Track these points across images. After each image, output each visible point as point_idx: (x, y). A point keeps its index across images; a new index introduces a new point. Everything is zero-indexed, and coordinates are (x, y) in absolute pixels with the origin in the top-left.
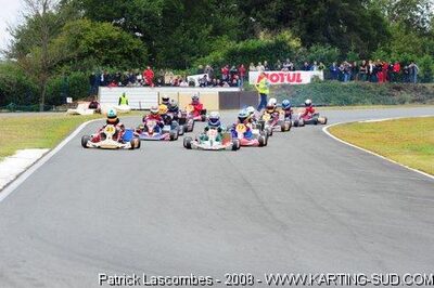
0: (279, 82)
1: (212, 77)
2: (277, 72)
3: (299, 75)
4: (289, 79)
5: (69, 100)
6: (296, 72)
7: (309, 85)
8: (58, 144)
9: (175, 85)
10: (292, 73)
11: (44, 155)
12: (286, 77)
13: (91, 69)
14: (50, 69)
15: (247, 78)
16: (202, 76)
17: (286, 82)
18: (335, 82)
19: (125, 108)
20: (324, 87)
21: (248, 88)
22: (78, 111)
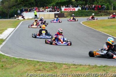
0: (70, 11)
1: (52, 9)
2: (69, 8)
3: (75, 9)
4: (72, 10)
5: (15, 16)
6: (74, 8)
7: (77, 11)
8: (17, 27)
9: (43, 11)
10: (73, 8)
11: (14, 30)
12: (71, 9)
13: (21, 7)
14: (10, 8)
15: (61, 10)
16: (49, 9)
17: (71, 10)
18: (84, 10)
19: (31, 18)
20: (81, 12)
21: (61, 12)
22: (19, 18)
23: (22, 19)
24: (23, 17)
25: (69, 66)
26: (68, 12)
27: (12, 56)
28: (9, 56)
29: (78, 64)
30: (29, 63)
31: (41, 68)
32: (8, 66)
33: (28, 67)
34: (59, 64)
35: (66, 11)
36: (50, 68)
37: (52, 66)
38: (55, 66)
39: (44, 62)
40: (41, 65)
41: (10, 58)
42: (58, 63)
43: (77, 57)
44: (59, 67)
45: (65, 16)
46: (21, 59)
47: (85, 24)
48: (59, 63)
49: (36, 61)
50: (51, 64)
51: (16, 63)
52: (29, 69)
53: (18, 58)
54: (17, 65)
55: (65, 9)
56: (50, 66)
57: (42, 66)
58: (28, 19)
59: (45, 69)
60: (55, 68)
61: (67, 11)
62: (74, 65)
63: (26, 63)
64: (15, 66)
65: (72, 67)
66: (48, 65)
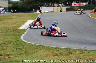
5: (34, 10)
8: (35, 19)
11: (33, 21)
17: (80, 5)
19: (47, 11)
20: (88, 6)
22: (37, 12)
23: (40, 12)
25: (82, 51)
26: (77, 6)
27: (33, 44)
28: (31, 43)
29: (89, 50)
30: (48, 49)
31: (58, 53)
32: (31, 52)
33: (47, 53)
34: (74, 50)
36: (66, 53)
37: (67, 52)
39: (60, 48)
40: (59, 51)
41: (32, 45)
42: (72, 49)
43: (88, 44)
44: (73, 52)
45: (75, 10)
46: (41, 46)
48: (74, 49)
49: (53, 47)
50: (66, 50)
51: (37, 49)
52: (48, 54)
53: (39, 45)
55: (75, 4)
56: (66, 52)
58: (45, 13)
59: (62, 54)
60: (71, 53)
62: (86, 50)
63: (45, 49)
64: (37, 52)
65: (85, 52)
66: (64, 50)
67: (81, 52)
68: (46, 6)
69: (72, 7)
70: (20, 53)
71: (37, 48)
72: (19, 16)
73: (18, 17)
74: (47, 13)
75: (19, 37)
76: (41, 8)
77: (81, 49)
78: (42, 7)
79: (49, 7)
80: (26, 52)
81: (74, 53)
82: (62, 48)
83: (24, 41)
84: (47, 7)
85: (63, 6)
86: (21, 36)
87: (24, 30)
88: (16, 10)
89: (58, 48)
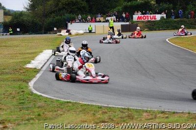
0: (146, 20)
4: (151, 18)
5: (55, 29)
6: (154, 15)
7: (160, 21)
12: (149, 18)
14: (46, 15)
15: (132, 18)
17: (149, 19)
19: (81, 32)
20: (166, 22)
21: (133, 22)
22: (61, 34)
23: (67, 34)
24: (68, 31)
26: (143, 22)
27: (55, 98)
28: (50, 97)
29: (169, 112)
30: (85, 109)
32: (49, 115)
33: (82, 117)
34: (137, 111)
35: (140, 20)
36: (121, 118)
37: (124, 115)
38: (129, 115)
39: (110, 107)
40: (106, 113)
41: (52, 101)
42: (133, 109)
43: (165, 99)
44: (136, 117)
46: (69, 102)
47: (175, 43)
48: (136, 109)
49: (95, 106)
50: (122, 110)
51: (62, 109)
52: (85, 120)
53: (65, 100)
54: (64, 112)
55: (139, 18)
56: (121, 115)
57: (108, 115)
58: (77, 34)
59: (113, 120)
60: (131, 117)
61: (142, 20)
62: (163, 112)
63: (78, 110)
64: (61, 115)
65: (159, 117)
66: (118, 112)
67: (153, 115)
68: (81, 21)
69: (132, 23)
70: (27, 117)
71: (62, 107)
72: (26, 41)
73: (24, 44)
74: (82, 34)
75: (24, 84)
76: (69, 24)
77: (151, 111)
78: (73, 24)
79: (86, 23)
80: (39, 115)
81: (138, 118)
82: (113, 107)
83: (35, 92)
84: (83, 22)
85: (114, 21)
86: (29, 83)
87: (36, 71)
88: (18, 30)
89: (105, 107)
